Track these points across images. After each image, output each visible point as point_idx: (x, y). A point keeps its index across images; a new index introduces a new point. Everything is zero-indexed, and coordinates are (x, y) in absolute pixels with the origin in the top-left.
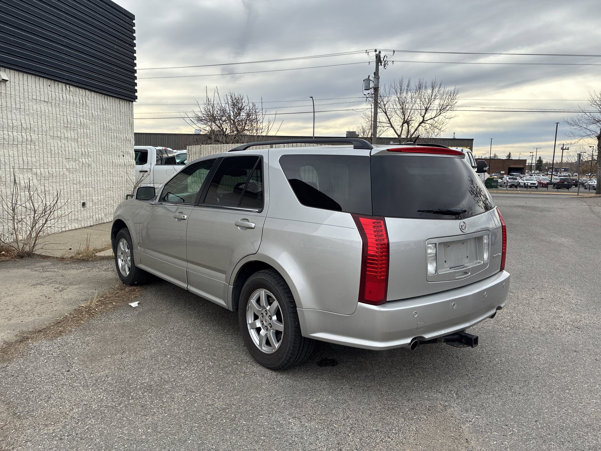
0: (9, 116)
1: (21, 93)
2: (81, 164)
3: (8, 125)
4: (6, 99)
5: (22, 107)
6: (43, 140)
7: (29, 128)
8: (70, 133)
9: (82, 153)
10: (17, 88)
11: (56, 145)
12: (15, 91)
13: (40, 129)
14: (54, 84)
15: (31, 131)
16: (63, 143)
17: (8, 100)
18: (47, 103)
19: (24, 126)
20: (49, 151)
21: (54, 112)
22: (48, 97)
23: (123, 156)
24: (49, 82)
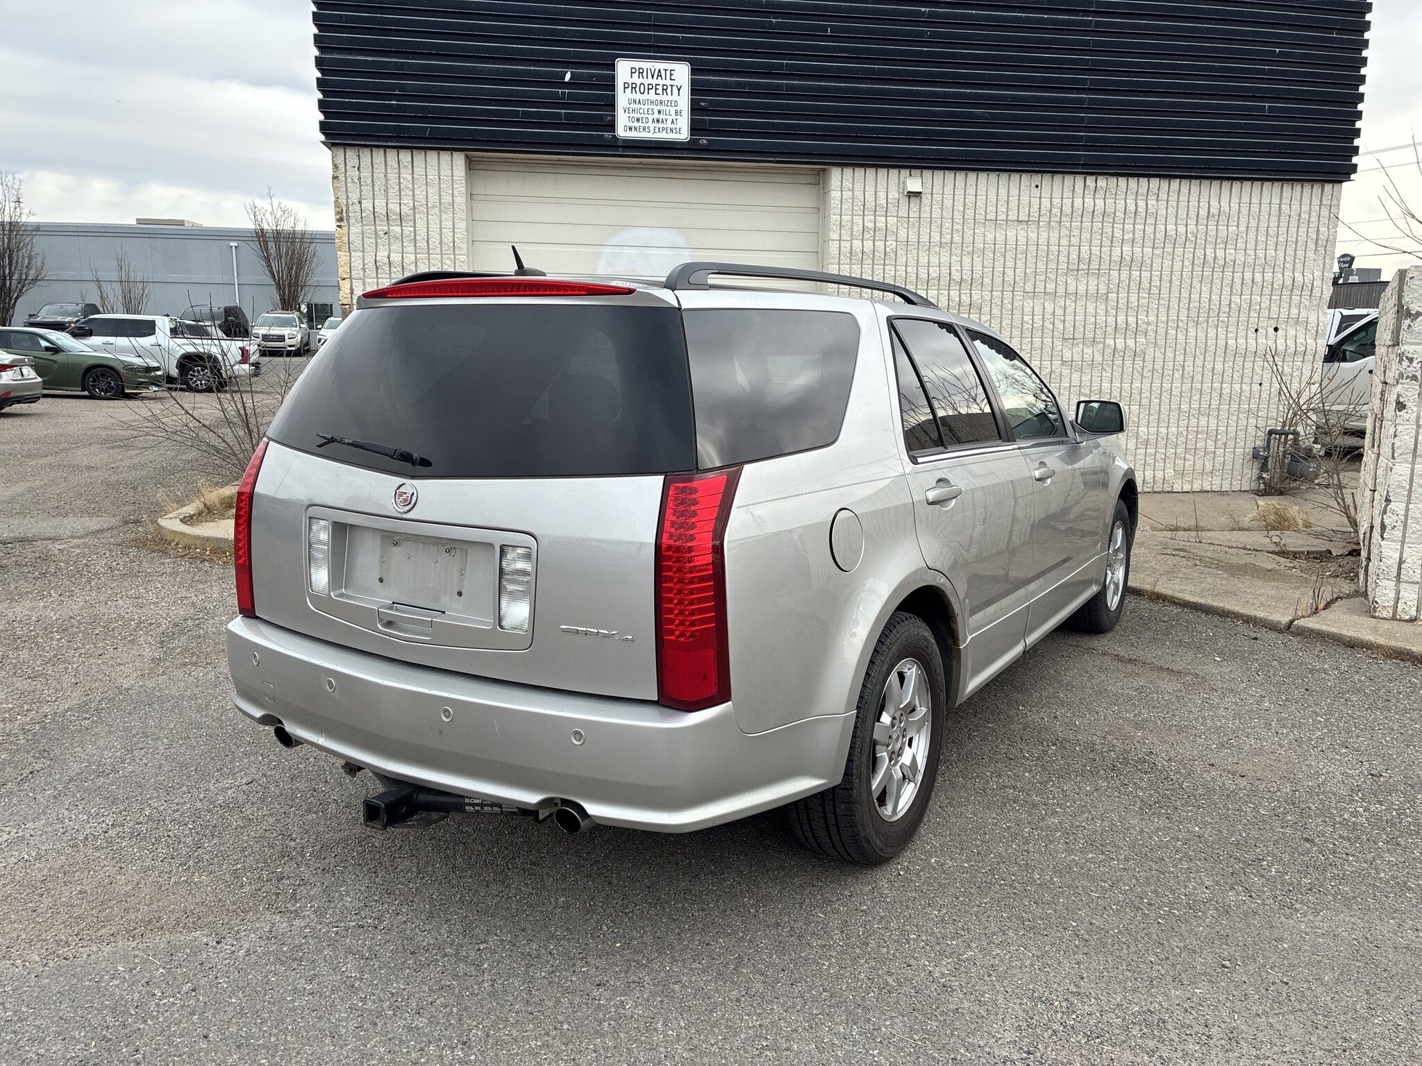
0: (924, 261)
1: (956, 213)
2: (1108, 351)
3: (917, 278)
4: (919, 228)
5: (957, 238)
6: (1002, 301)
7: (969, 279)
8: (1085, 282)
9: (1116, 327)
10: (948, 203)
11: (1038, 310)
12: (942, 209)
13: (998, 281)
14: (1052, 181)
15: (974, 285)
16: (1061, 307)
17: (925, 231)
18: (1027, 225)
19: (956, 276)
20: (1017, 323)
21: (1043, 241)
22: (1029, 211)
23: (1276, 329)
24: (1037, 179)
